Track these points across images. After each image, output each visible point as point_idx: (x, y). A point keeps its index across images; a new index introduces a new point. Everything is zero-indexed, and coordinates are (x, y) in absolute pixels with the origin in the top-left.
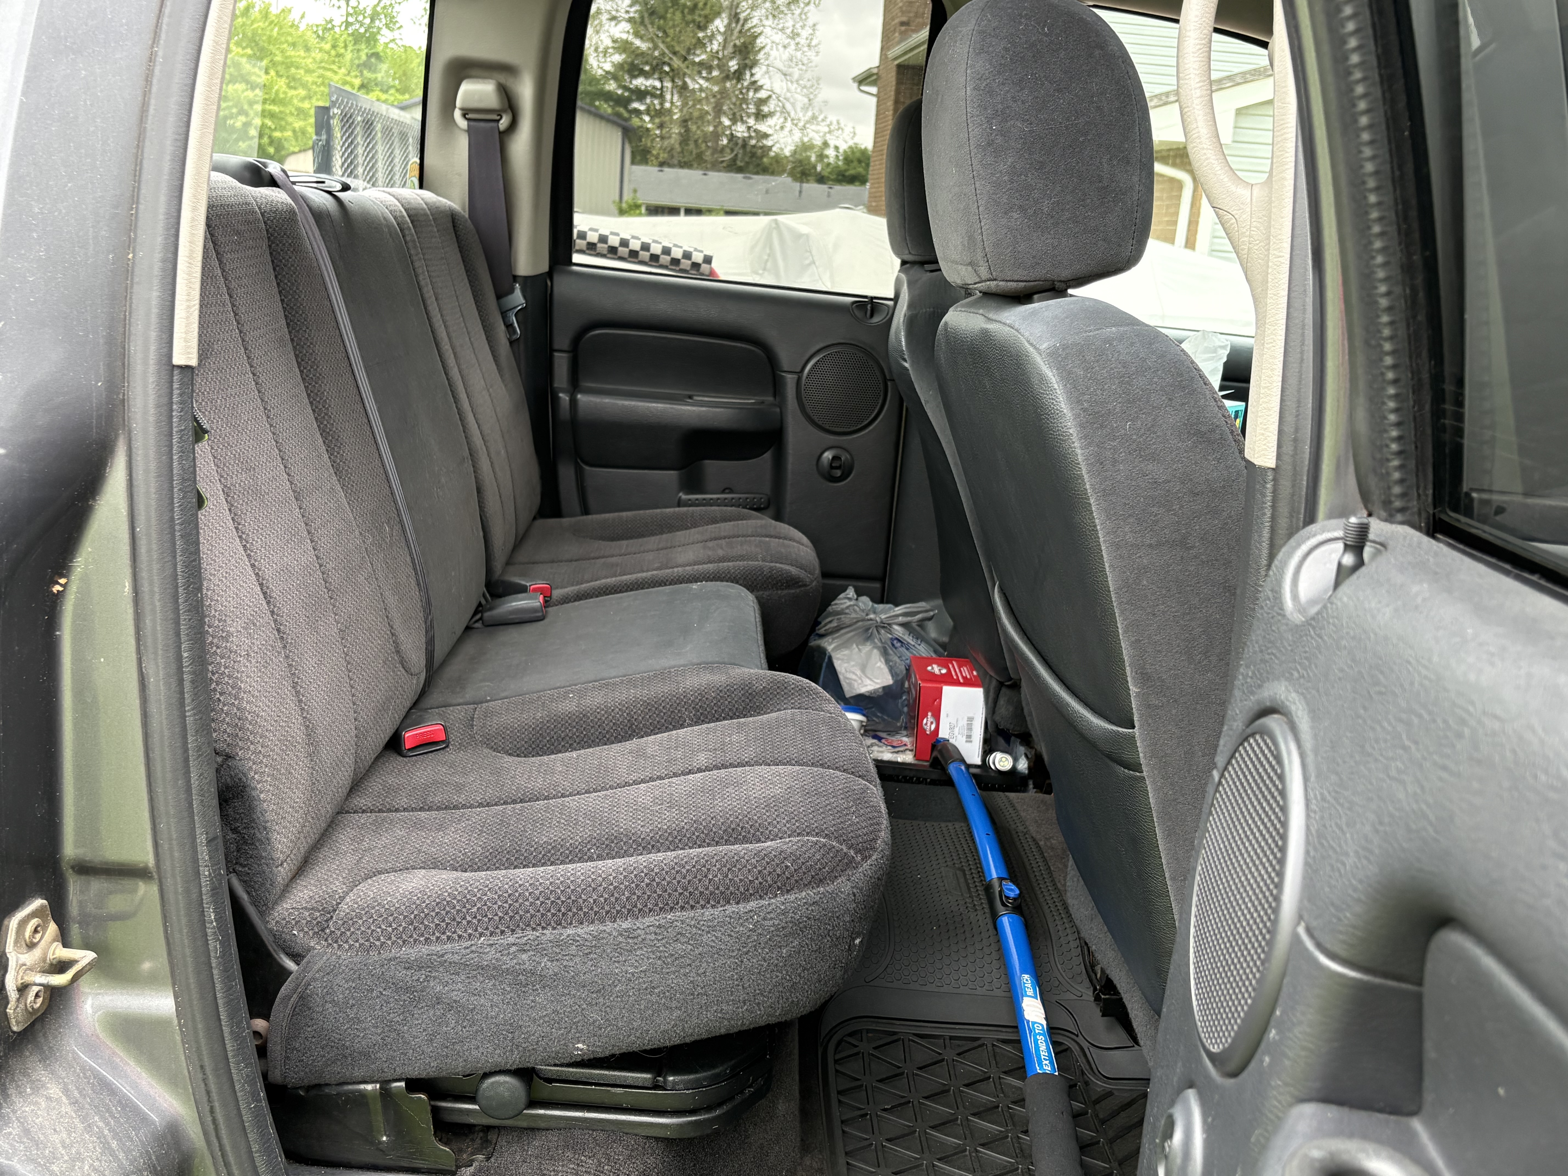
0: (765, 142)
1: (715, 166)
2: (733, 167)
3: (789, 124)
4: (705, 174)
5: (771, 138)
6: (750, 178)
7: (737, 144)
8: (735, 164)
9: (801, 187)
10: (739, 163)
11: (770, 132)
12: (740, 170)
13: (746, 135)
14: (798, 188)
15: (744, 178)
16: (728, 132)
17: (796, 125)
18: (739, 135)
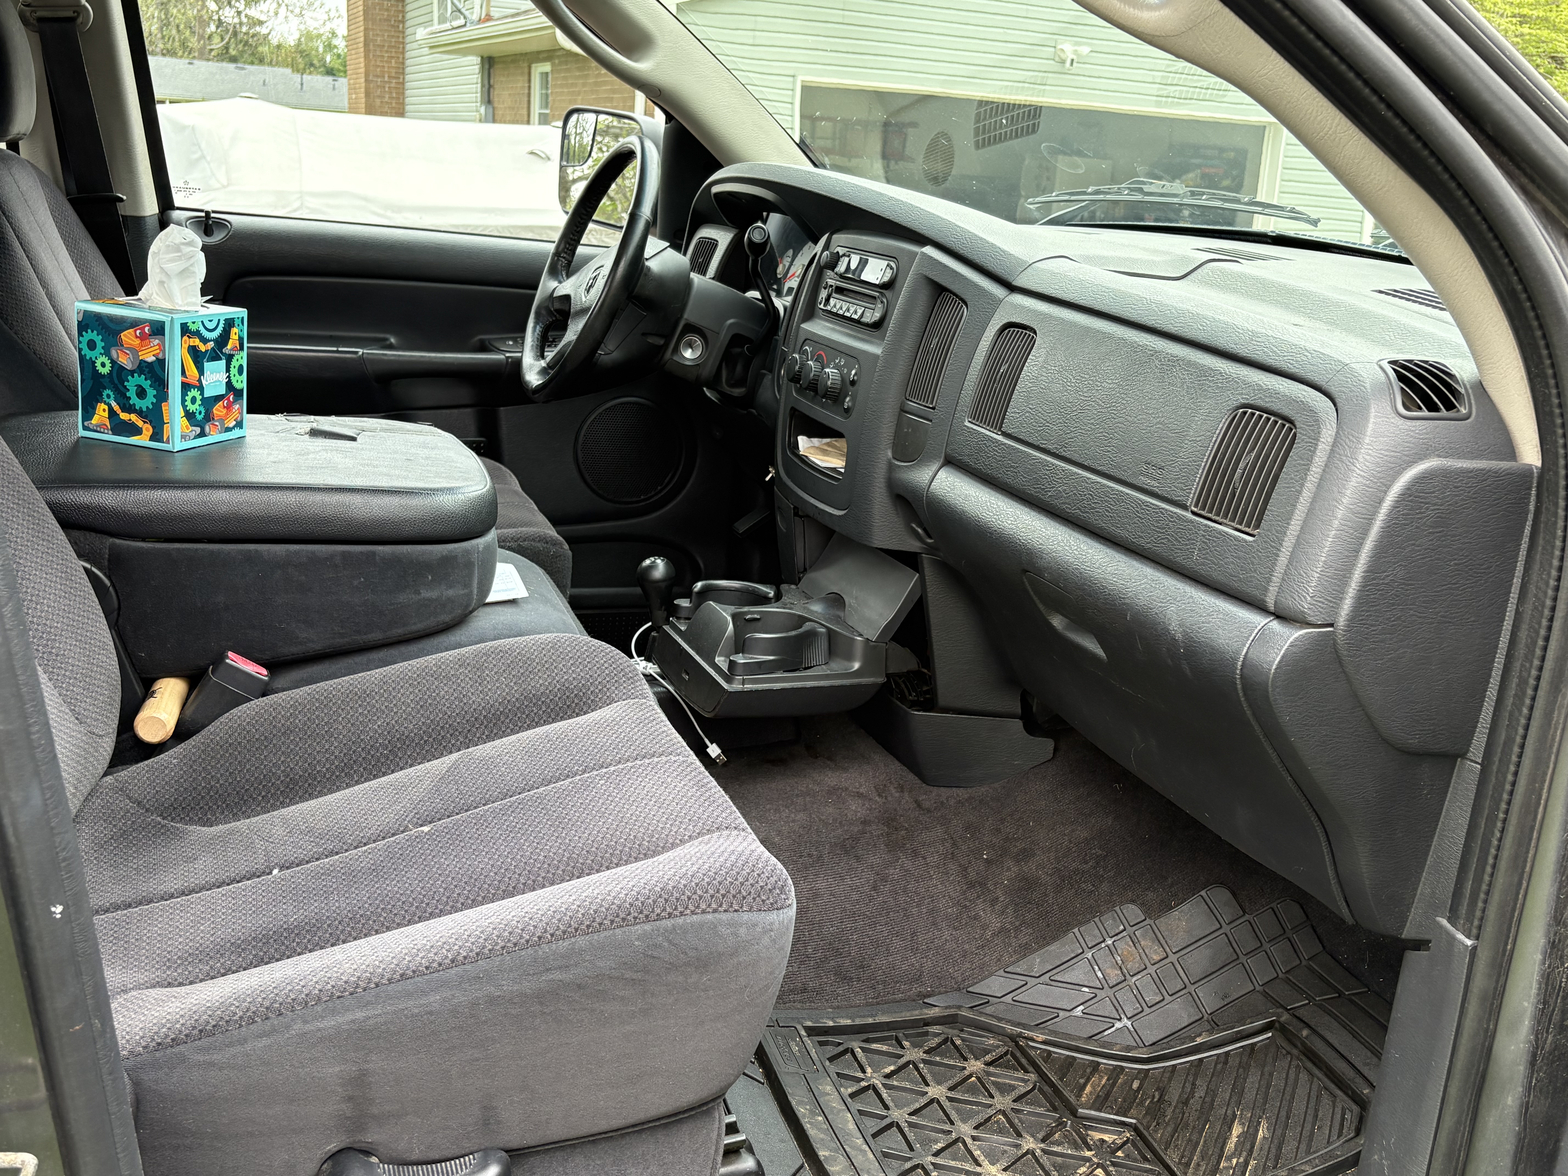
0: (258, 29)
1: (204, 55)
2: (225, 55)
3: (283, 10)
4: (190, 63)
5: (266, 25)
6: (243, 69)
7: (227, 31)
8: (227, 52)
9: (302, 79)
10: (233, 52)
11: (263, 18)
12: (233, 60)
13: (236, 20)
14: (299, 80)
15: (237, 68)
16: (216, 17)
17: (292, 12)
18: (230, 20)
